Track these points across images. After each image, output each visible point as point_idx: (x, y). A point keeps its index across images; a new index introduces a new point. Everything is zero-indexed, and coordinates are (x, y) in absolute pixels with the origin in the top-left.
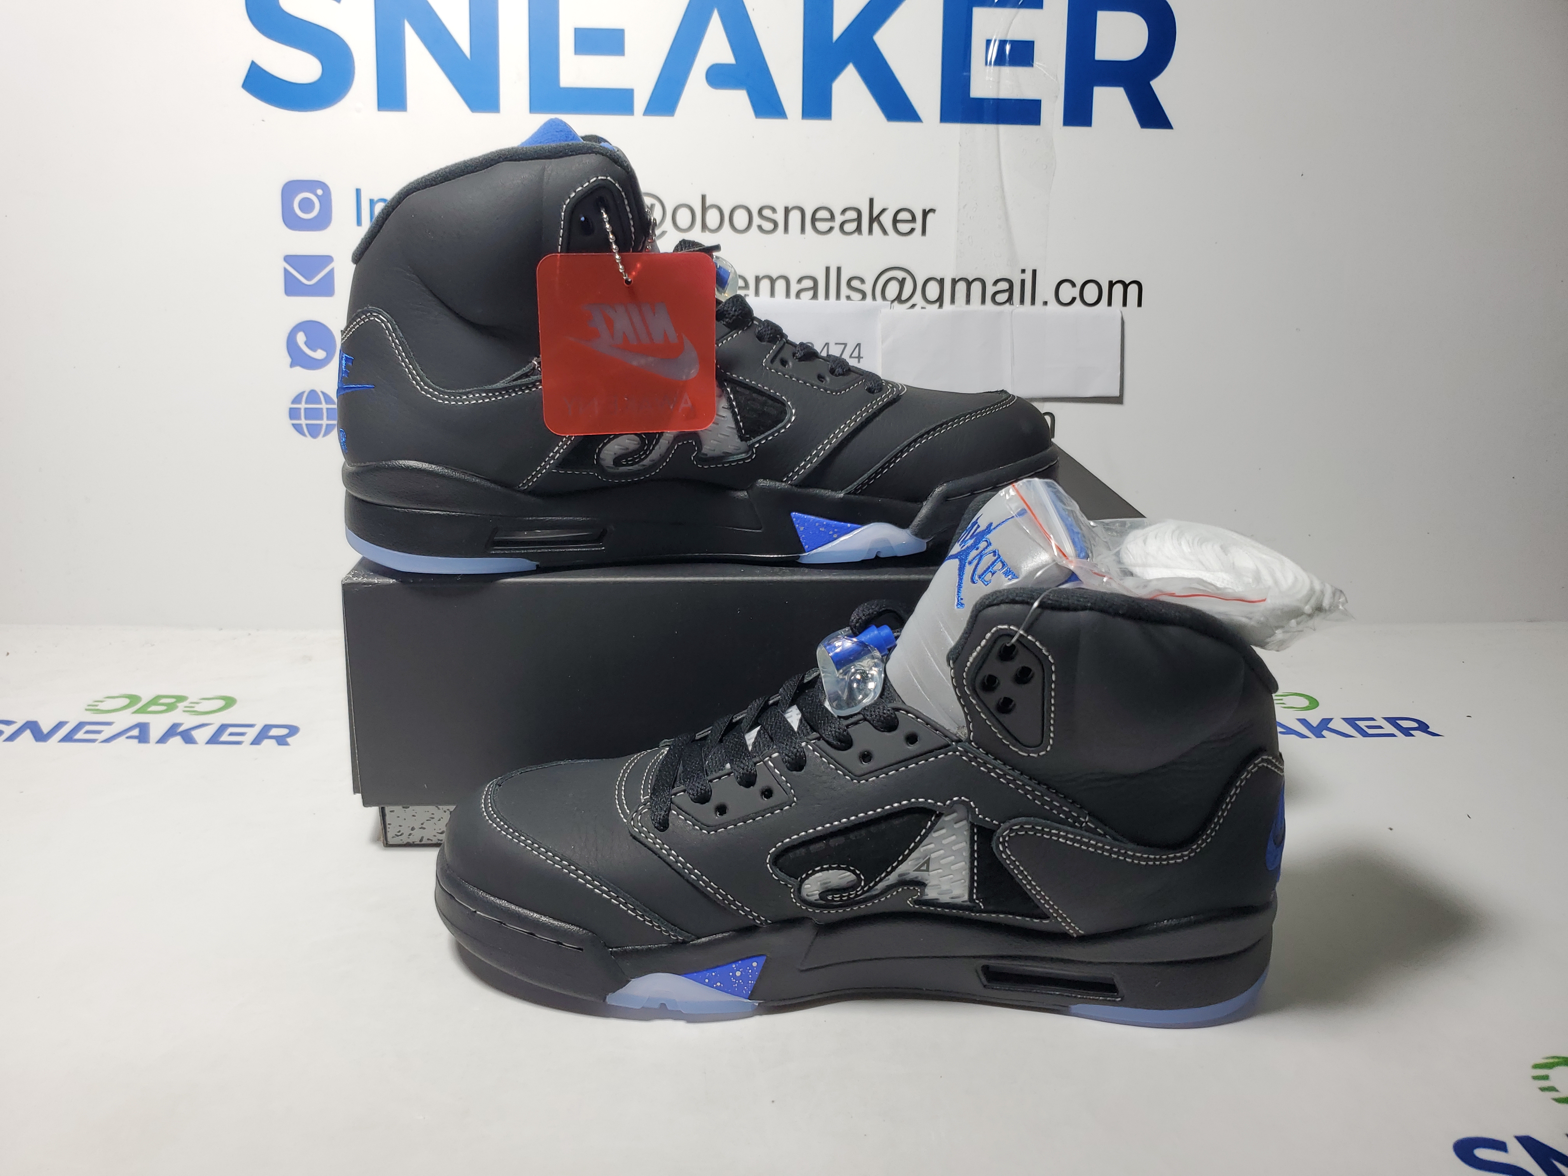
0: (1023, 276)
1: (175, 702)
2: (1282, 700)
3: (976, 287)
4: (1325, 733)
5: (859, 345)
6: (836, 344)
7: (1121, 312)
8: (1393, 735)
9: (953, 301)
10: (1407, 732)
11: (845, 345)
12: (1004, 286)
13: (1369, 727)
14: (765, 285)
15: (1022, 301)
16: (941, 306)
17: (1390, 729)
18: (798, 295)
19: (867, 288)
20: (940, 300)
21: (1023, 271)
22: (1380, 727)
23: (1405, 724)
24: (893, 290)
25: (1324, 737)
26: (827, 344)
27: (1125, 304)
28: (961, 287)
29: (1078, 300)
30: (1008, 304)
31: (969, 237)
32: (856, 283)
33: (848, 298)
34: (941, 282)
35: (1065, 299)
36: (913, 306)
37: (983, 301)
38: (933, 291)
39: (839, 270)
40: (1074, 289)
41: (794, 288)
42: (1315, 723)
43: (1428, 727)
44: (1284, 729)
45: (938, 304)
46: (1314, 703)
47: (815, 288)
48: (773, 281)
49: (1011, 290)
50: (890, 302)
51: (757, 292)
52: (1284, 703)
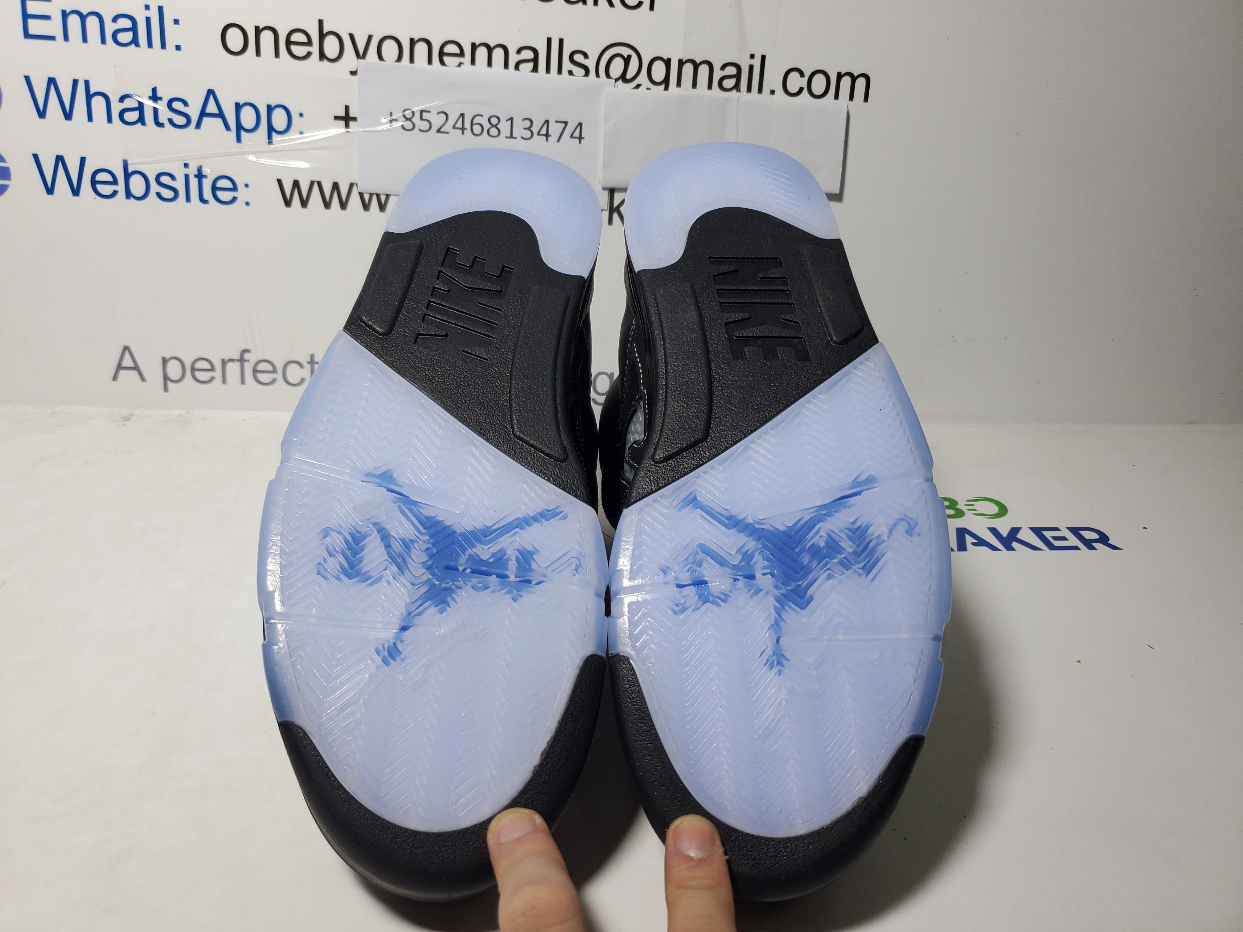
0: (752, 62)
2: (973, 505)
3: (704, 70)
4: (1015, 544)
5: (580, 124)
6: (557, 122)
7: (848, 106)
8: (1076, 548)
9: (679, 84)
10: (1089, 544)
11: (566, 123)
12: (731, 70)
13: (1056, 538)
14: (482, 53)
15: (749, 89)
16: (666, 88)
17: (1073, 541)
18: (517, 67)
19: (591, 63)
20: (666, 82)
21: (752, 56)
22: (1064, 539)
23: (1088, 535)
24: (617, 67)
25: (1013, 549)
26: (547, 122)
27: (851, 98)
28: (688, 69)
29: (805, 90)
30: (734, 91)
31: (699, 15)
32: (578, 58)
33: (570, 73)
34: (668, 62)
35: (793, 89)
36: (638, 86)
37: (710, 86)
38: (659, 72)
39: (561, 41)
40: (802, 79)
41: (514, 58)
42: (1004, 533)
43: (1108, 539)
44: (977, 540)
45: (663, 86)
46: (1003, 510)
47: (535, 60)
48: (490, 50)
49: (738, 76)
50: (614, 80)
51: (473, 62)
52: (975, 510)
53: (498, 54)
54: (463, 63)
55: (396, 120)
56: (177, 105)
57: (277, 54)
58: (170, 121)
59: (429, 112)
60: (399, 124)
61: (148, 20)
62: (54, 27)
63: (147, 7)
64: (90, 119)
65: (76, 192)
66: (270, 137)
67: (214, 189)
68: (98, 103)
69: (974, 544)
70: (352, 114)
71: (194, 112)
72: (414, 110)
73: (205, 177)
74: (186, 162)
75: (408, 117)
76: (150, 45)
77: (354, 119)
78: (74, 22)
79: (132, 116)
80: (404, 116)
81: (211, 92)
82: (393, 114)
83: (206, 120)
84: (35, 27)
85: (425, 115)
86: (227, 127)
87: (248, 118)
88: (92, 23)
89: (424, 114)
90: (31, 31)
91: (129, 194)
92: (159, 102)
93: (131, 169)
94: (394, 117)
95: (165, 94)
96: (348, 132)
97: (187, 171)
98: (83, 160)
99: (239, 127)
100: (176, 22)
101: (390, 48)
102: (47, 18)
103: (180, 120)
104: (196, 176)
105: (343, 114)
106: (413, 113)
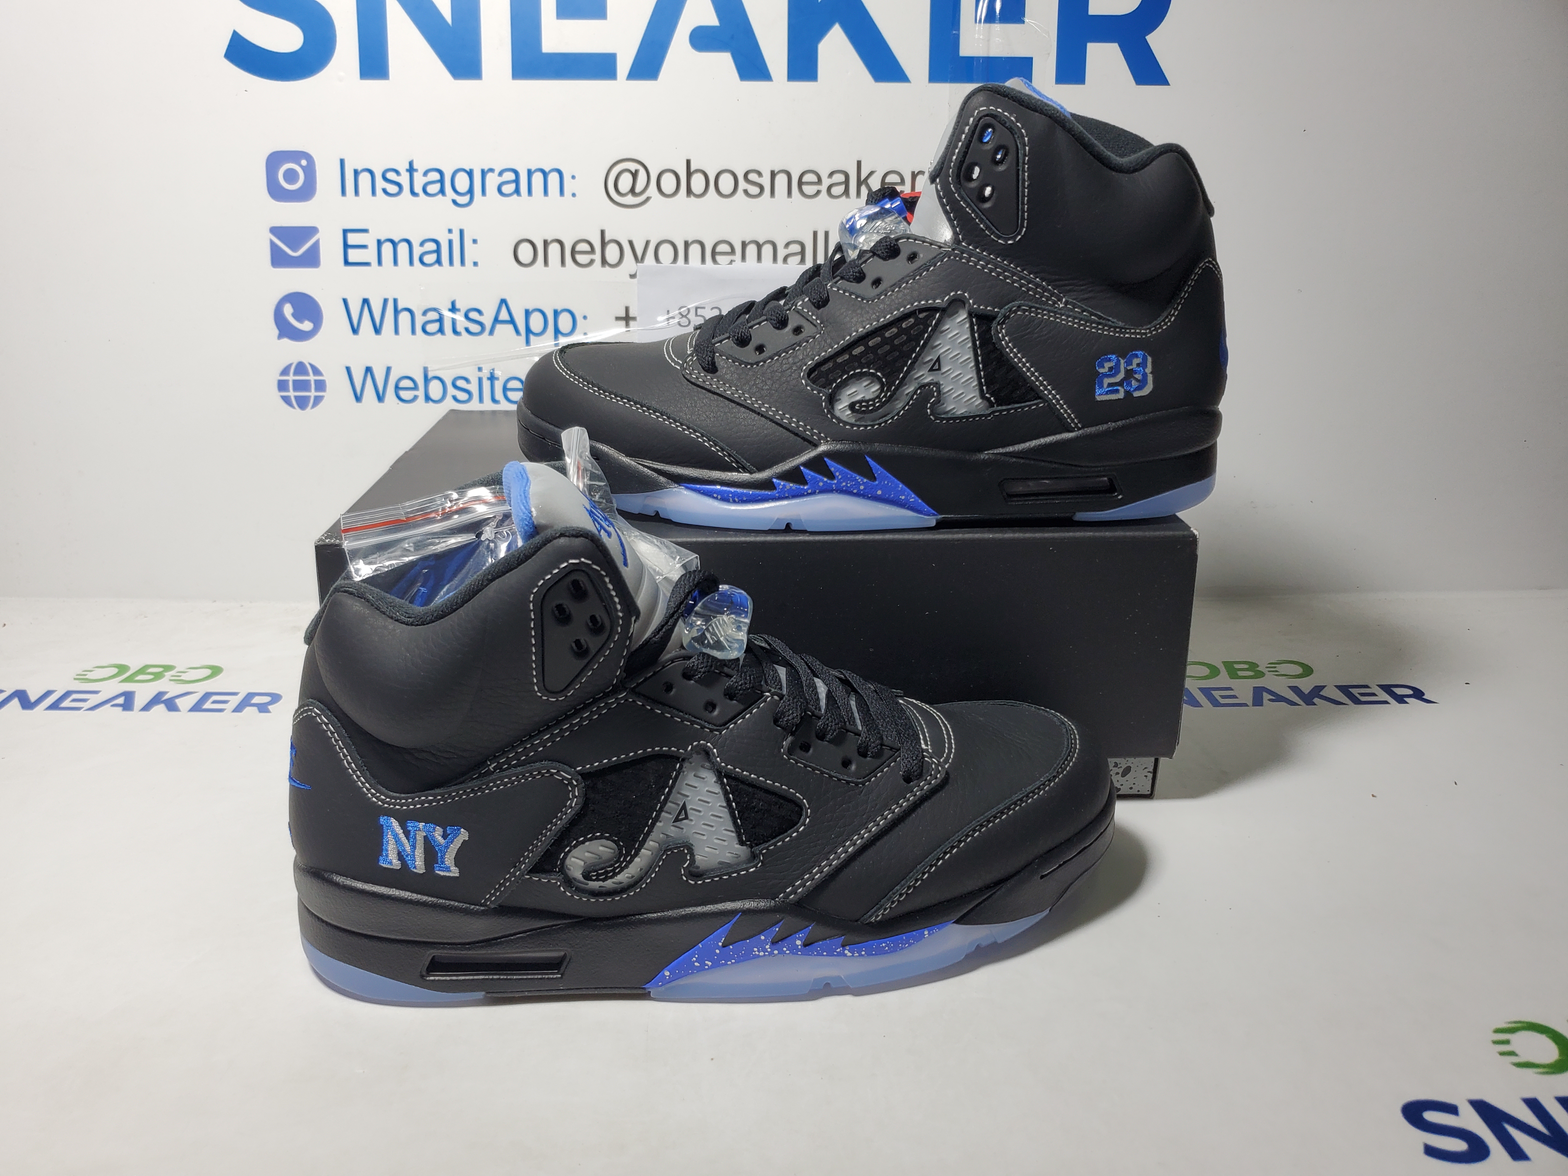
1: (163, 671)
2: (1275, 667)
4: (1316, 700)
8: (1386, 702)
10: (1401, 699)
13: (1362, 694)
14: (752, 250)
17: (1385, 696)
18: (785, 260)
22: (1374, 695)
23: (1399, 691)
25: (1315, 704)
39: (827, 234)
41: (781, 253)
42: (1307, 690)
43: (1423, 694)
44: (1274, 696)
46: (1308, 671)
47: (802, 253)
48: (759, 247)
51: (743, 258)
52: (1277, 671)
53: (767, 250)
54: (734, 261)
55: (673, 318)
56: (473, 315)
57: (563, 263)
58: (467, 330)
59: (704, 308)
60: (676, 320)
61: (450, 242)
62: (370, 255)
63: (450, 231)
64: (397, 332)
65: (380, 398)
66: (556, 338)
67: (505, 389)
68: (404, 317)
69: (1270, 700)
70: (631, 315)
71: (488, 320)
72: (689, 307)
73: (497, 379)
74: (480, 366)
75: (684, 314)
76: (451, 263)
77: (634, 319)
78: (387, 248)
79: (433, 328)
80: (680, 313)
81: (503, 301)
82: (670, 312)
83: (499, 327)
84: (354, 255)
85: (700, 312)
86: (517, 332)
87: (536, 322)
88: (403, 248)
89: (699, 310)
90: (351, 260)
91: (428, 398)
92: (458, 313)
93: (430, 375)
94: (671, 315)
95: (462, 305)
96: (629, 331)
97: (480, 374)
98: (389, 369)
99: (528, 331)
100: (475, 241)
101: (666, 252)
102: (364, 247)
103: (475, 328)
104: (488, 379)
105: (623, 315)
106: (689, 310)
